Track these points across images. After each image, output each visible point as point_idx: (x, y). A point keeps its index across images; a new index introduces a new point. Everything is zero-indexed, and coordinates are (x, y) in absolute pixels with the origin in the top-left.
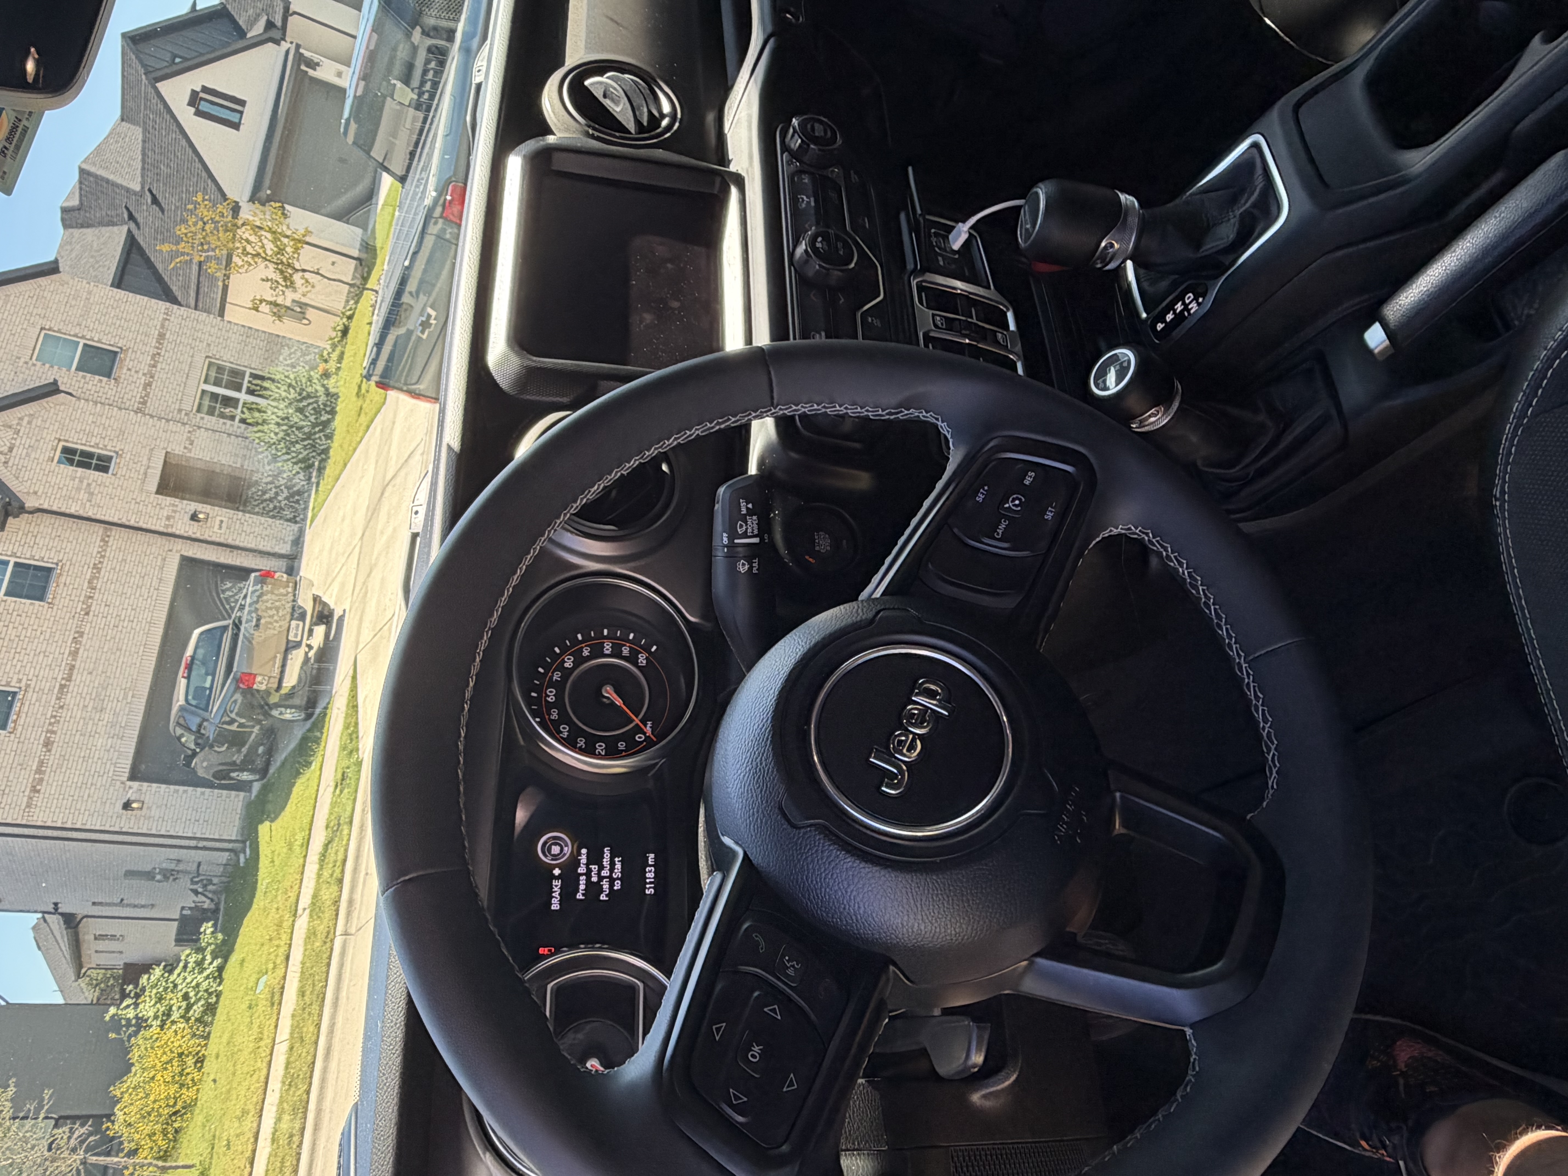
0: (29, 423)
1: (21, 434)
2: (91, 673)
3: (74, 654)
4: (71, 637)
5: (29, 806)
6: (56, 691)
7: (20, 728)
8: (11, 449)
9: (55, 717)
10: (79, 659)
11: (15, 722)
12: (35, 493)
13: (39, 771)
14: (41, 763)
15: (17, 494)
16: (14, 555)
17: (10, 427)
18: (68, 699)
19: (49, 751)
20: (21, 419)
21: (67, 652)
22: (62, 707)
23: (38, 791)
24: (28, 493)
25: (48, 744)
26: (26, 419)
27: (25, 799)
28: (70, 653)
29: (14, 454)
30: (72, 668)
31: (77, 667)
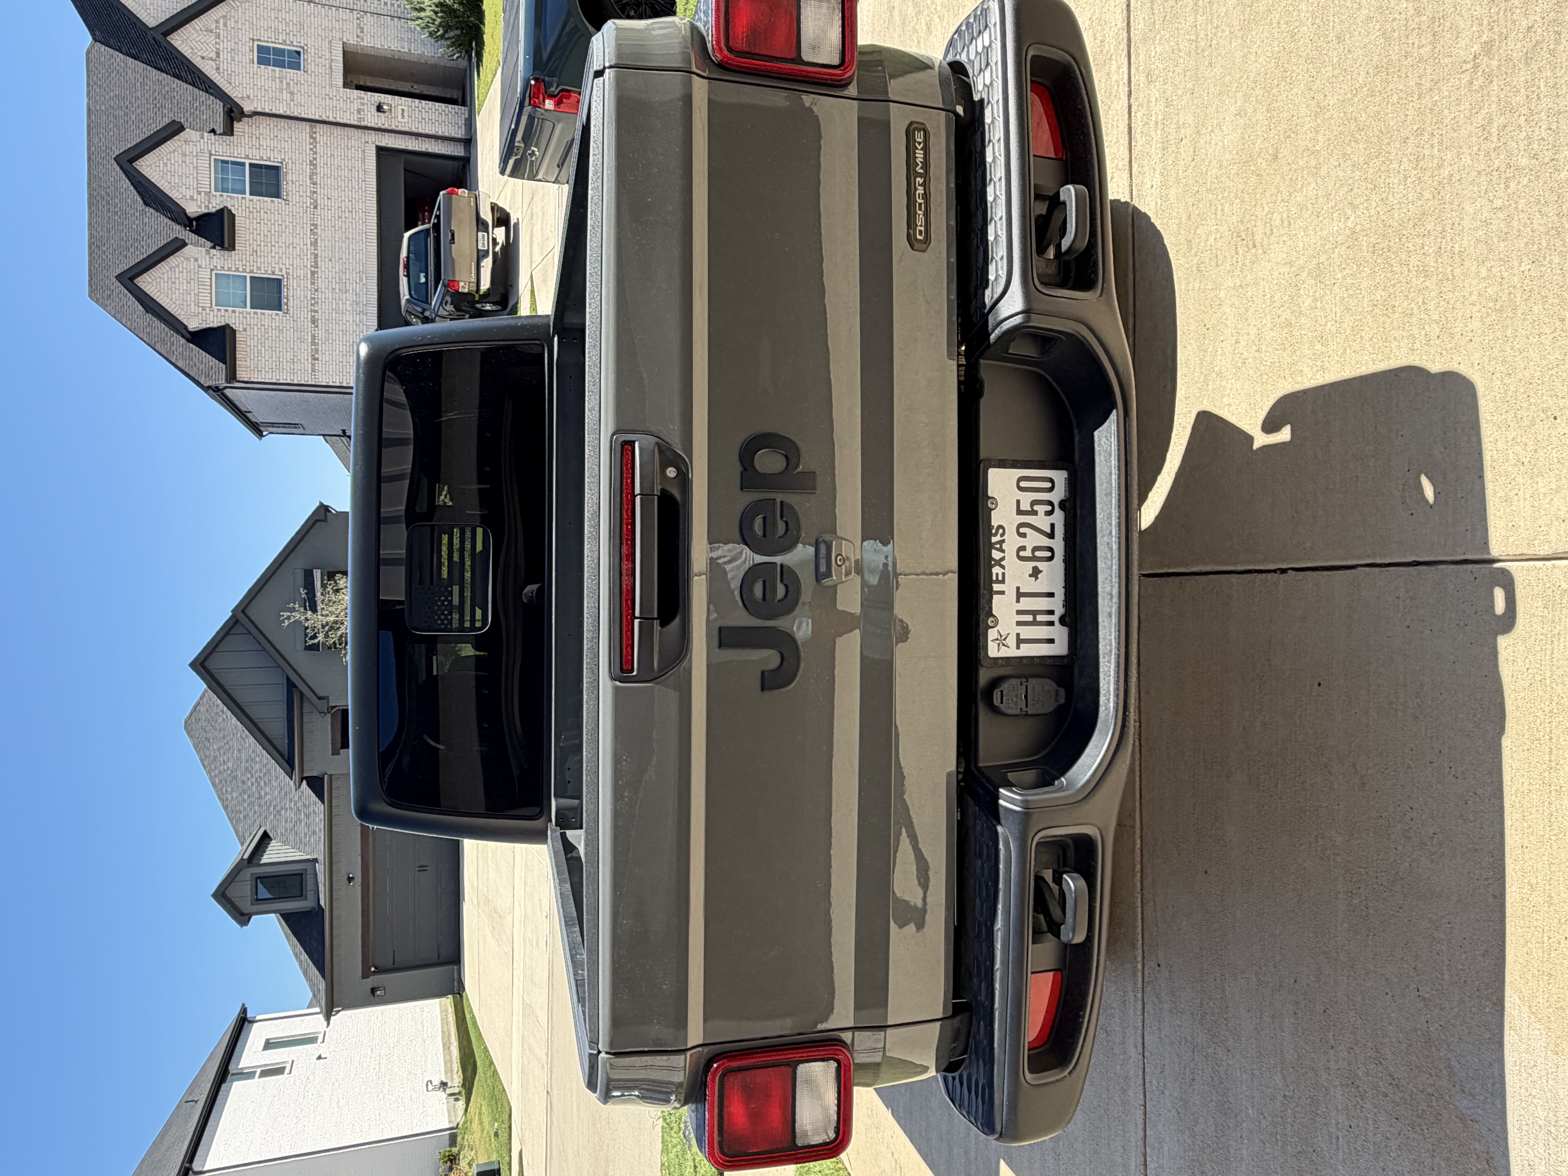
0: (225, 25)
1: (222, 38)
2: (331, 260)
3: (315, 243)
4: (309, 230)
5: (313, 370)
6: (309, 277)
7: (291, 309)
8: (218, 54)
9: (314, 299)
10: (319, 248)
11: (287, 304)
12: (248, 97)
13: (313, 343)
14: (313, 337)
15: (236, 99)
16: (247, 157)
17: (211, 31)
18: (321, 284)
19: (317, 327)
20: (217, 22)
21: (309, 243)
22: (317, 290)
23: (317, 359)
24: (242, 98)
25: (314, 321)
26: (221, 21)
27: (310, 365)
28: (311, 244)
29: (221, 59)
30: (316, 256)
31: (319, 255)
